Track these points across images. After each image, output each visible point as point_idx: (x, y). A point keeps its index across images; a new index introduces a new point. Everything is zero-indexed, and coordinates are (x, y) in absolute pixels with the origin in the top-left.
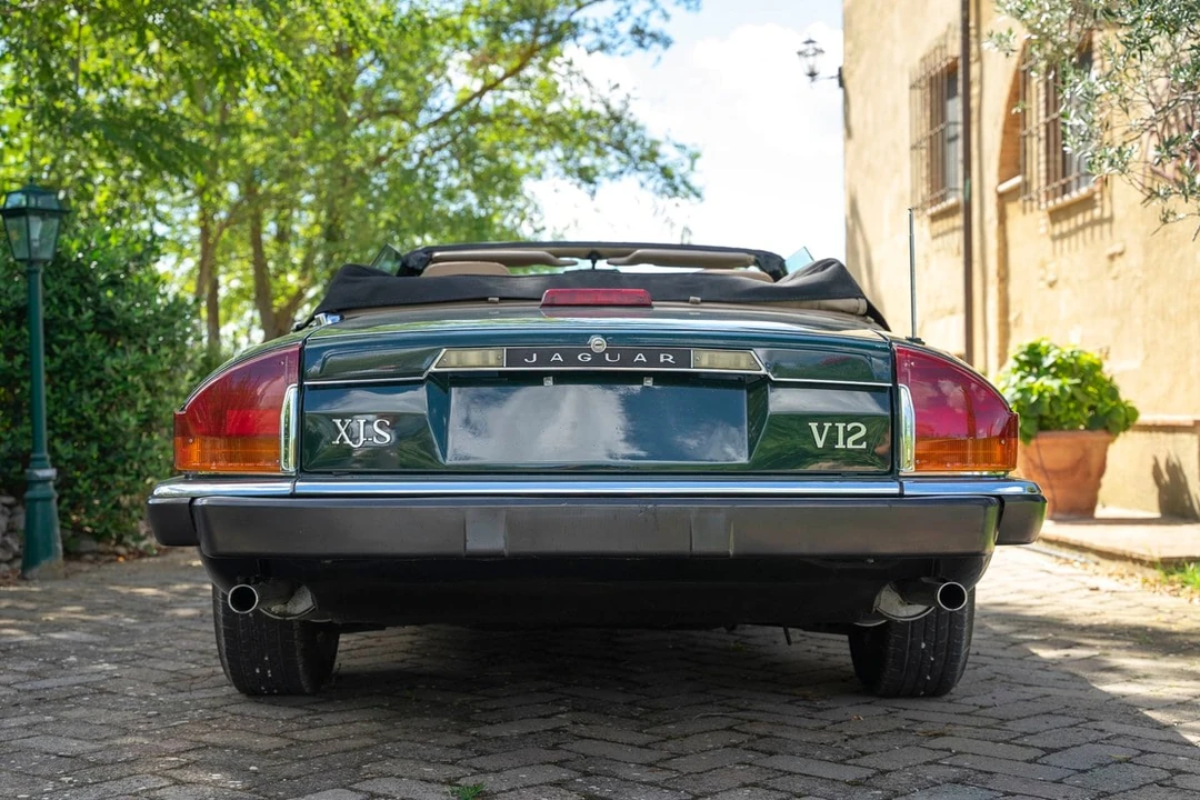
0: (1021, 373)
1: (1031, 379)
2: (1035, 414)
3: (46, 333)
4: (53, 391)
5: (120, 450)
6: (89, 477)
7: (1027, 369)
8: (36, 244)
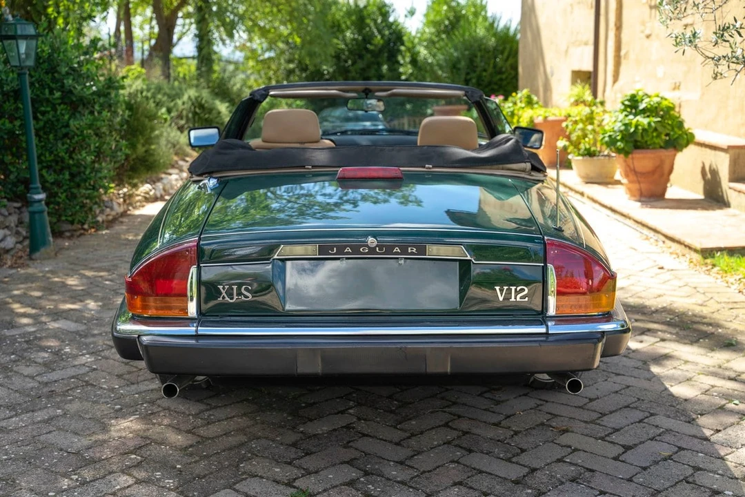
0: (625, 113)
1: (631, 117)
2: (632, 139)
3: (33, 105)
4: (40, 141)
5: (82, 174)
6: (65, 191)
7: (629, 110)
8: (23, 56)
